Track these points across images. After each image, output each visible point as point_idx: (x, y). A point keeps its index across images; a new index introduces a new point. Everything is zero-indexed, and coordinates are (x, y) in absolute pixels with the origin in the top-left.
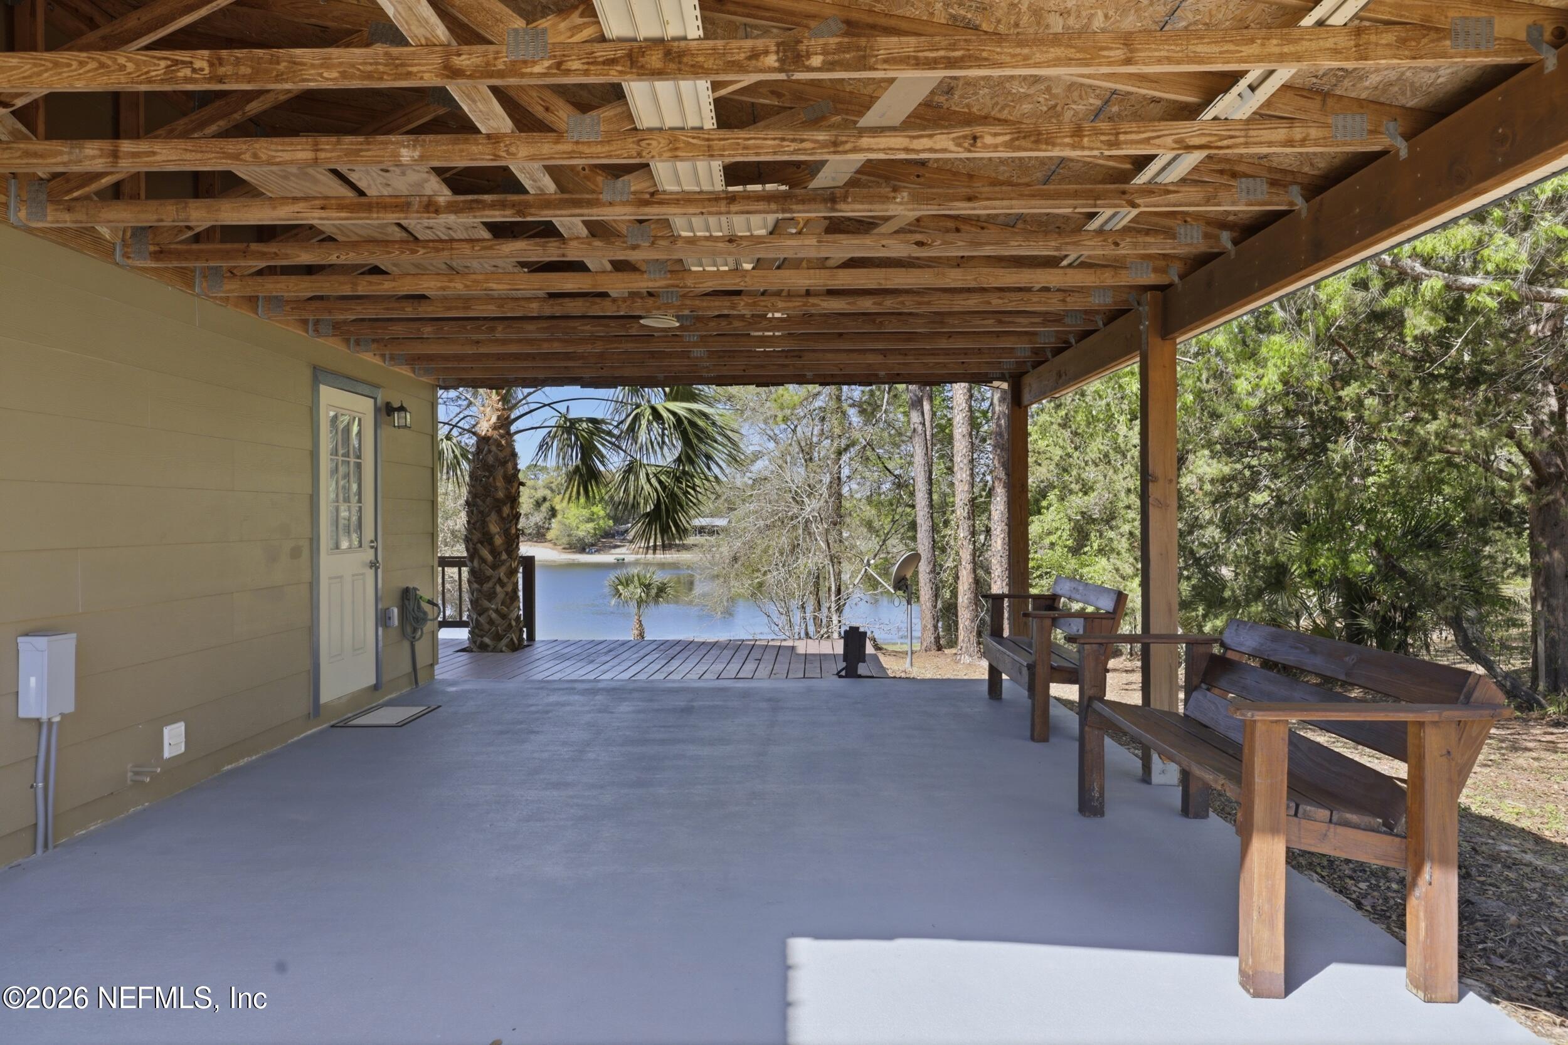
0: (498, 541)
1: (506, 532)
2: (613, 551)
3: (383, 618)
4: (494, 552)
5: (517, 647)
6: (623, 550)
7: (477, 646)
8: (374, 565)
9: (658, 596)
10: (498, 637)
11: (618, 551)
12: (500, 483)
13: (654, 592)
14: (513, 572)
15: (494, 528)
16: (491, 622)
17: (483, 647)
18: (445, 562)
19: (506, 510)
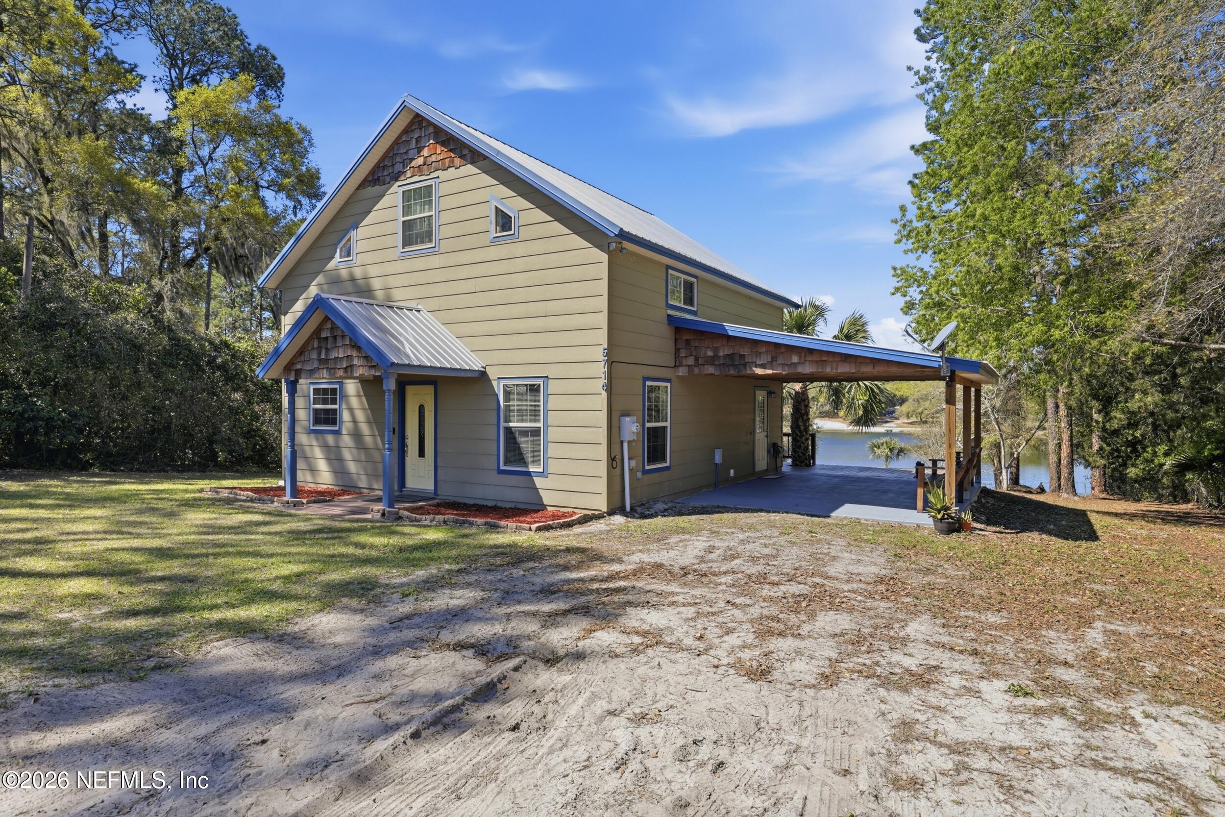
0: (802, 428)
1: (805, 425)
2: (884, 425)
3: (769, 451)
4: (800, 431)
5: (808, 465)
6: (891, 424)
7: (794, 465)
8: (767, 436)
9: (898, 454)
10: (801, 462)
11: (888, 425)
12: (803, 408)
13: (896, 452)
14: (807, 439)
15: (801, 423)
16: (799, 456)
17: (797, 465)
18: (785, 435)
19: (805, 417)
